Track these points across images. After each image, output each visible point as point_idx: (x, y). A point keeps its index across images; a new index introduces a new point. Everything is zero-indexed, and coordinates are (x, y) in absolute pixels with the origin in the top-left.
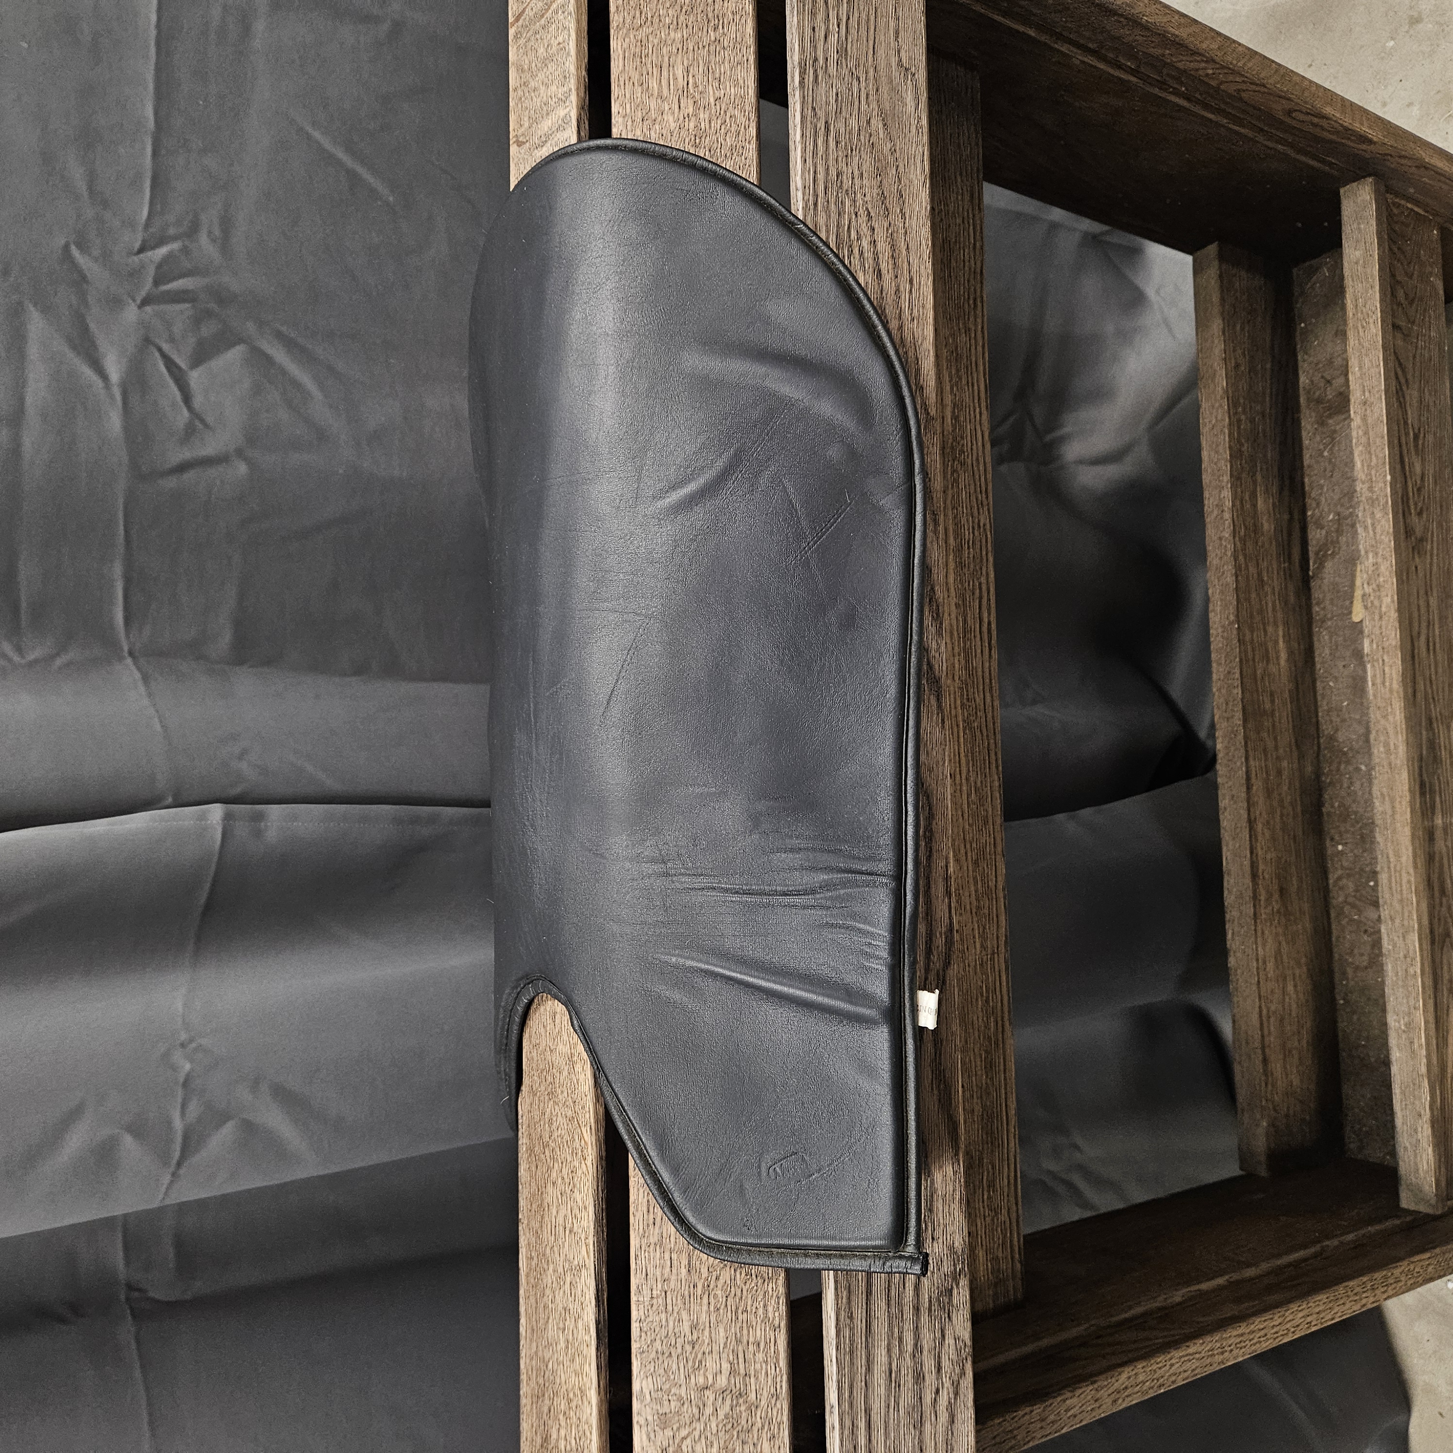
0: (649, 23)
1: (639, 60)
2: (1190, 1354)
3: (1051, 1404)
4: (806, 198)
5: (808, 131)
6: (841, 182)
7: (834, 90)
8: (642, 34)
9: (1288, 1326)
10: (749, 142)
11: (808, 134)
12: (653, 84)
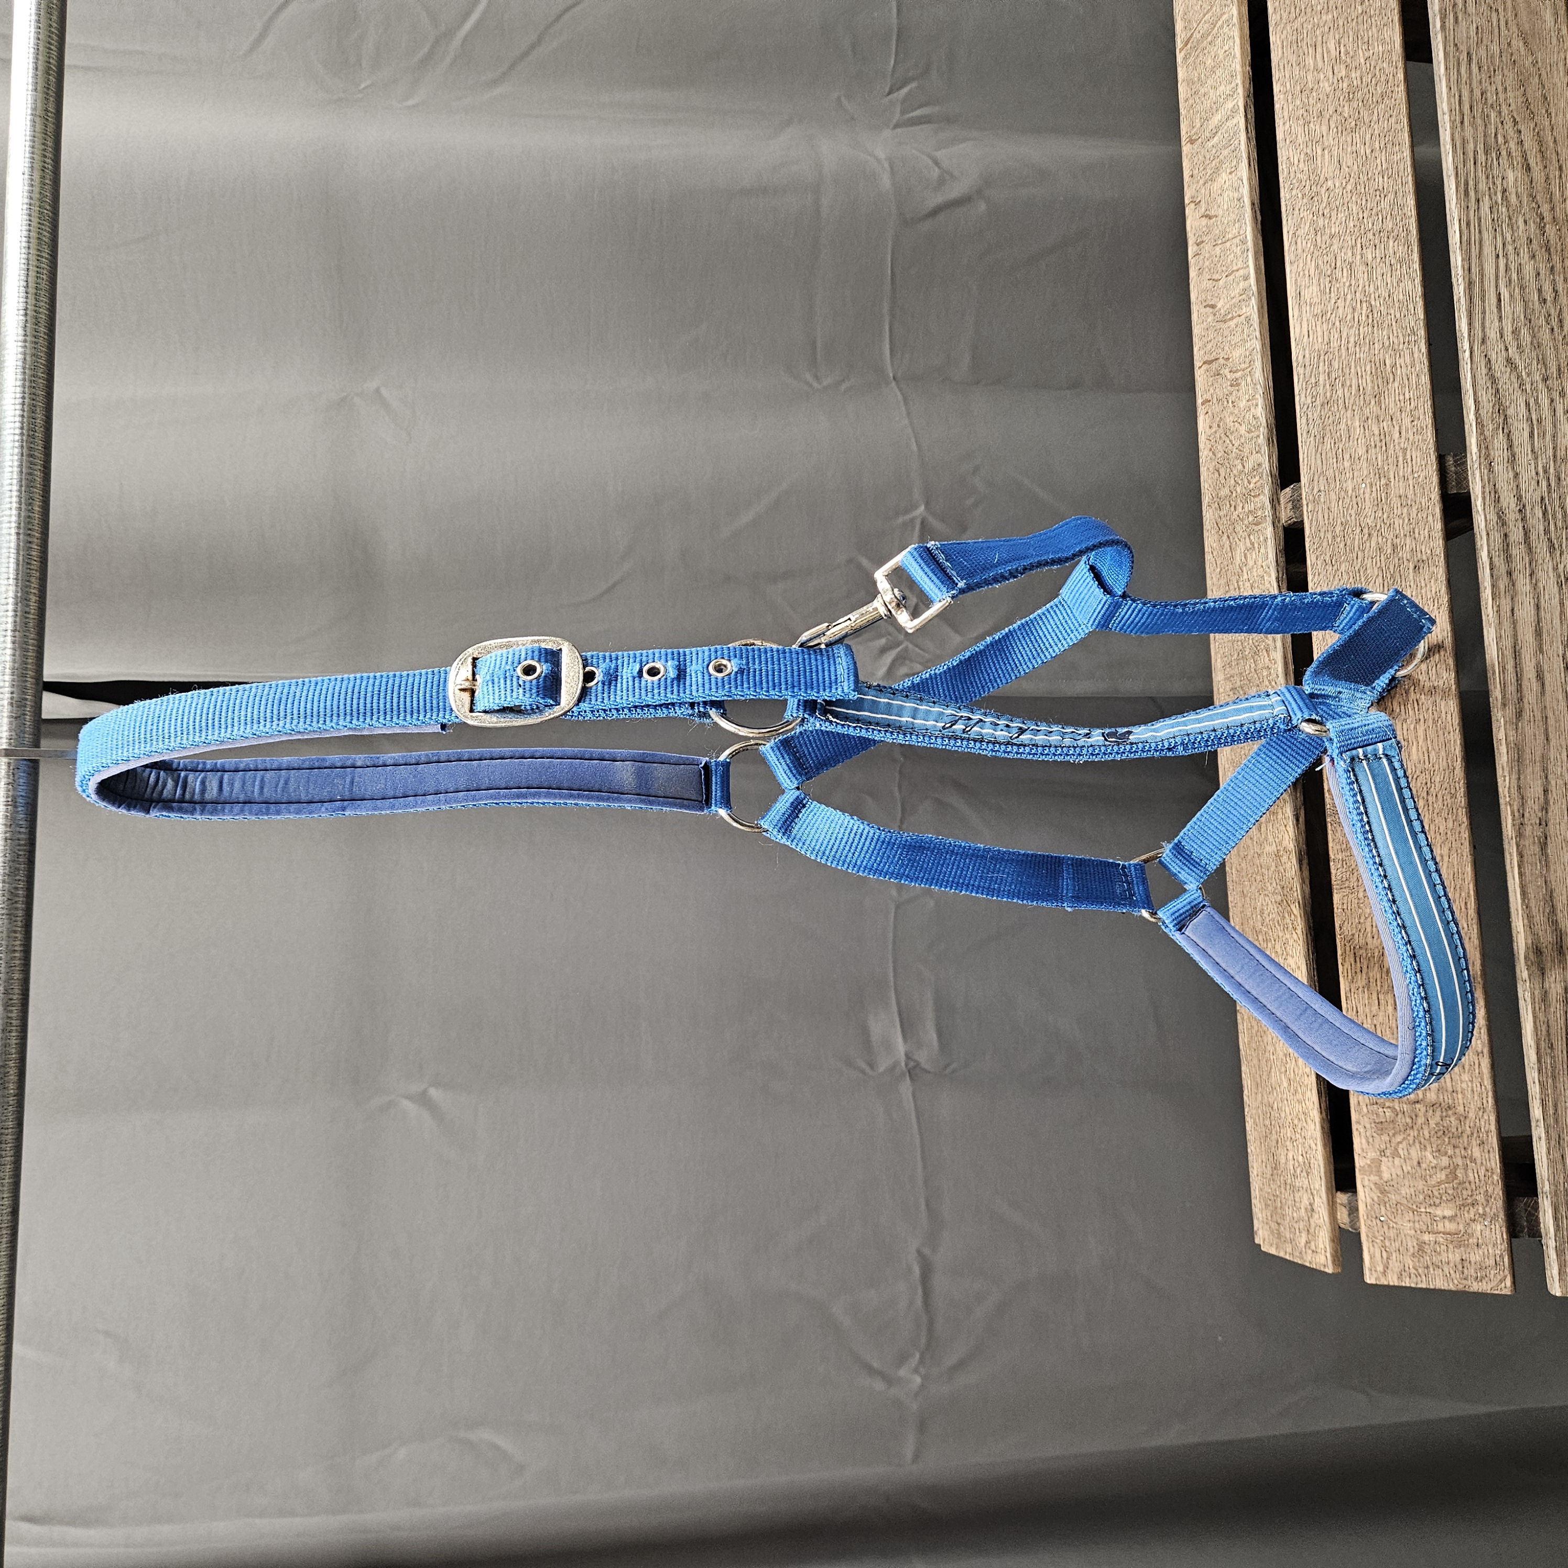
0: (1303, 13)
1: (1295, 45)
4: (1452, 119)
5: (1452, 64)
6: (1486, 99)
7: (1475, 25)
8: (1297, 24)
10: (1398, 86)
11: (1452, 67)
12: (1310, 61)
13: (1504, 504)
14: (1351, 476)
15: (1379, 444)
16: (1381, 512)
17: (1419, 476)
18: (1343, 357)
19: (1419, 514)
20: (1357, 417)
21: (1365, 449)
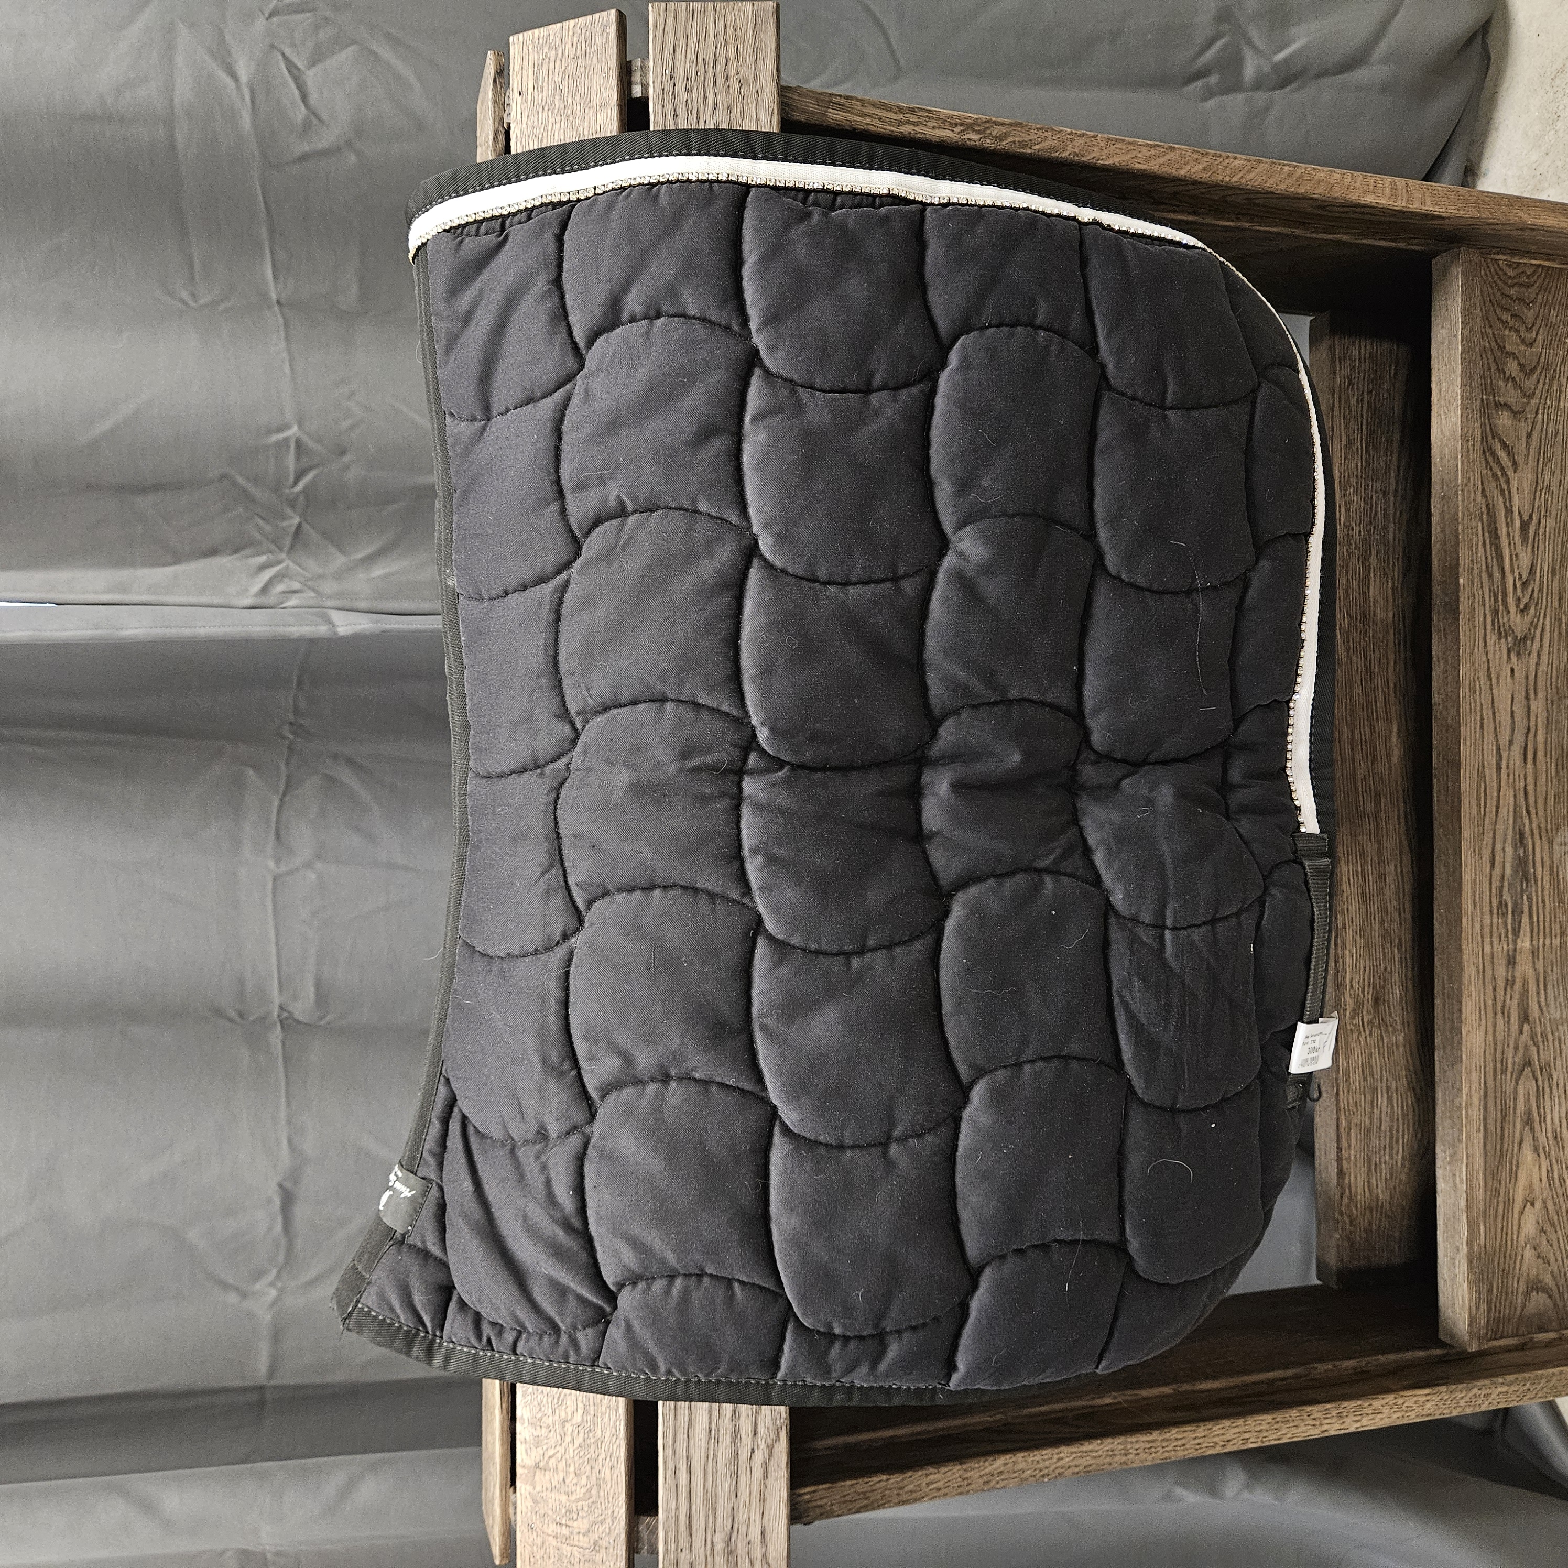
2: (1083, 1452)
3: (911, 1477)
9: (1217, 1439)
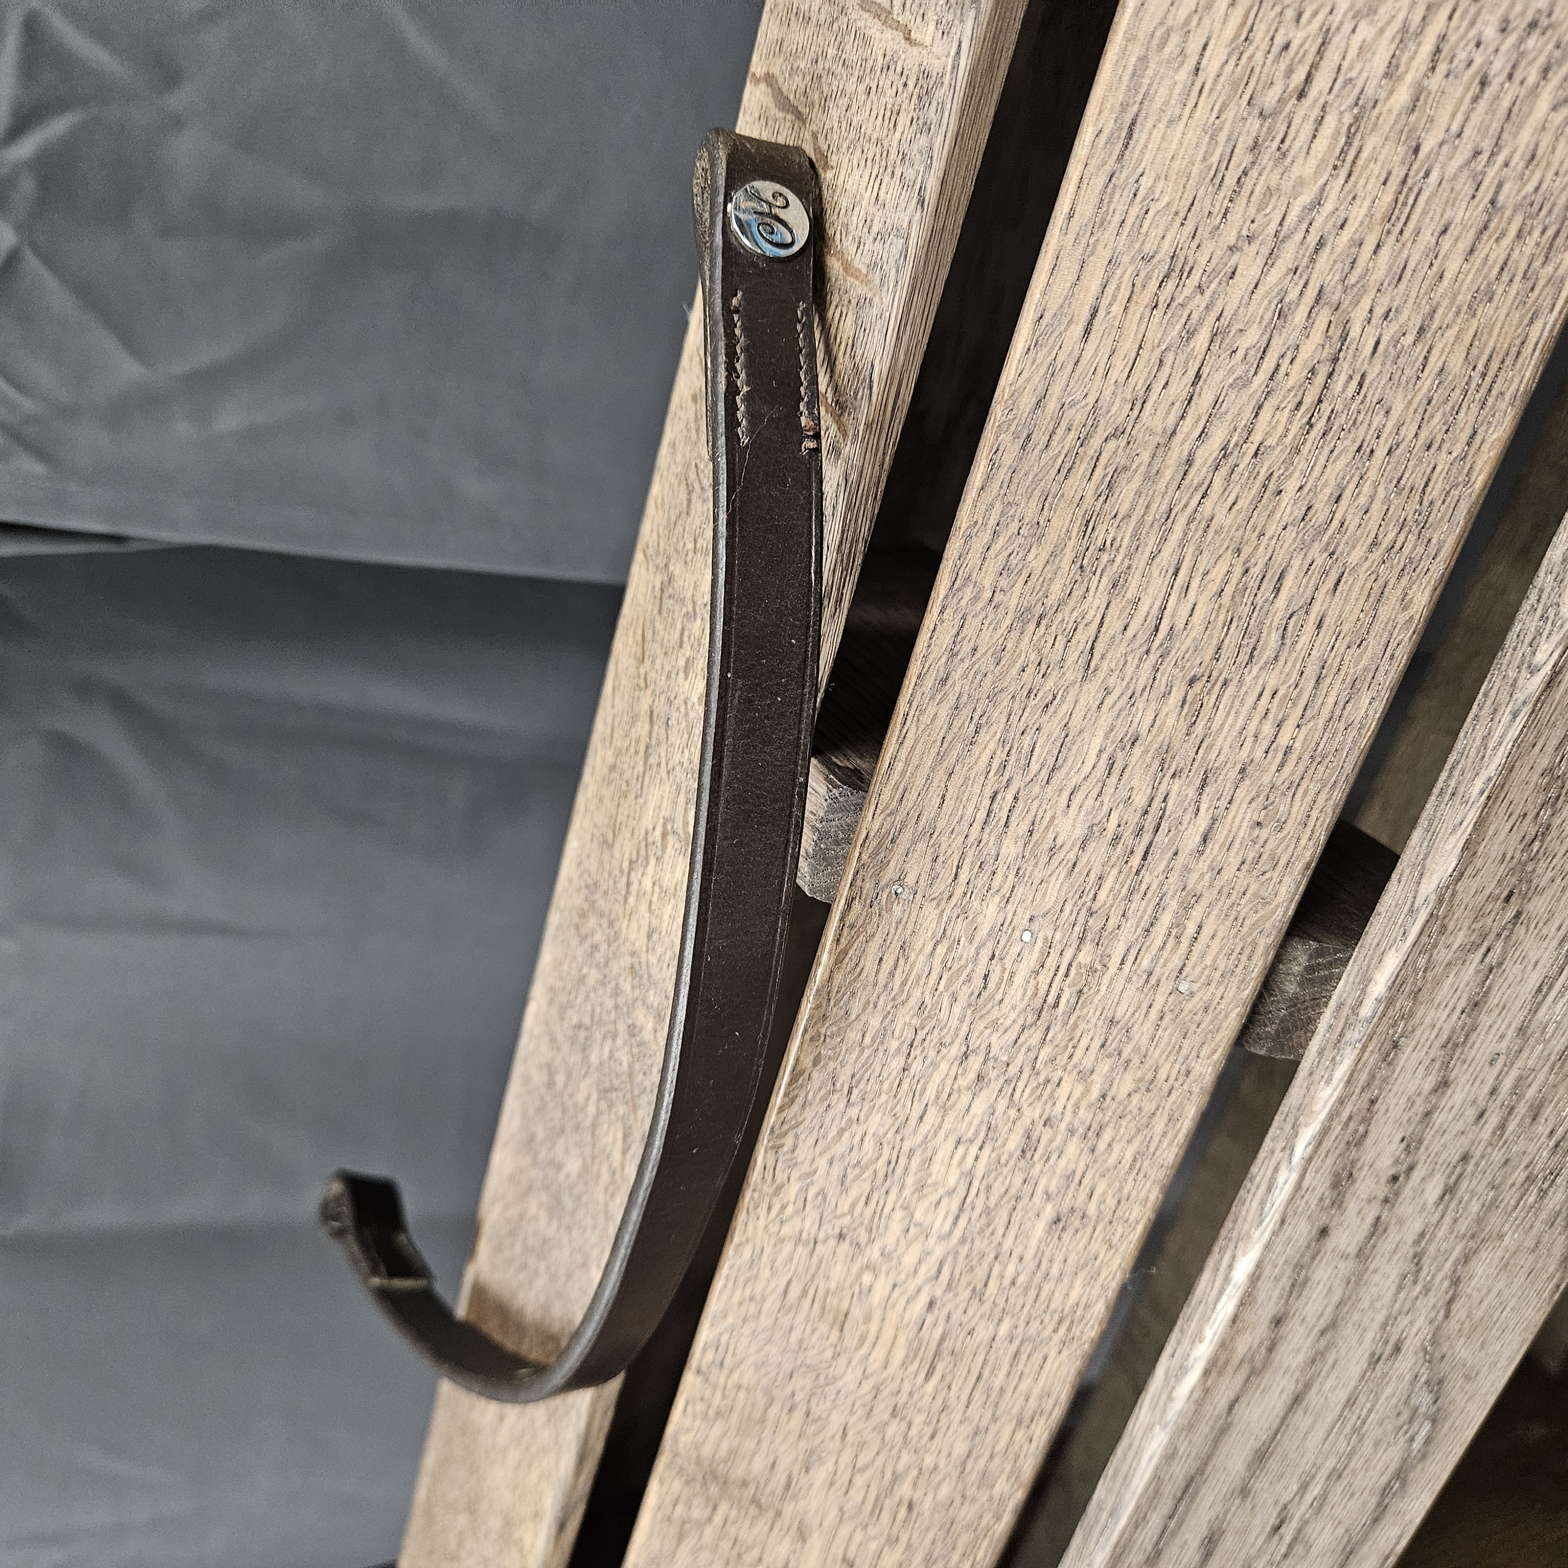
13: (1368, 1152)
14: (1006, 890)
15: (1127, 837)
16: (1038, 1035)
17: (1192, 994)
18: (1161, 487)
19: (1135, 1099)
20: (1106, 719)
21: (1080, 831)
